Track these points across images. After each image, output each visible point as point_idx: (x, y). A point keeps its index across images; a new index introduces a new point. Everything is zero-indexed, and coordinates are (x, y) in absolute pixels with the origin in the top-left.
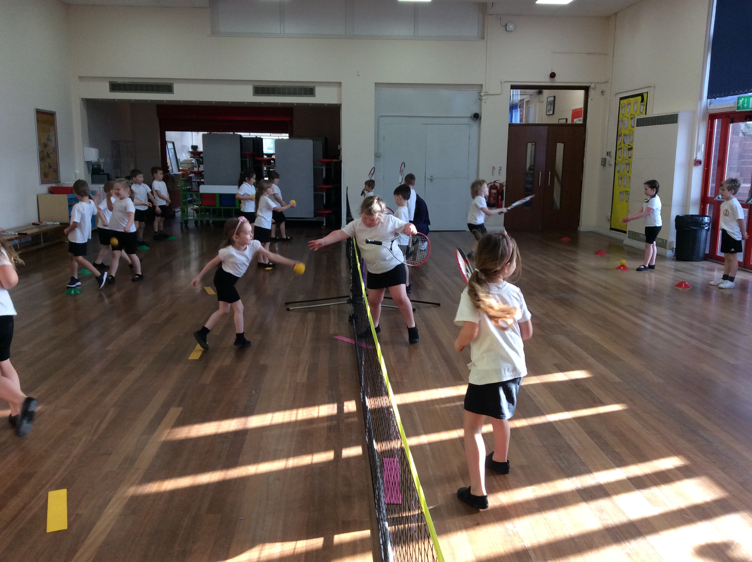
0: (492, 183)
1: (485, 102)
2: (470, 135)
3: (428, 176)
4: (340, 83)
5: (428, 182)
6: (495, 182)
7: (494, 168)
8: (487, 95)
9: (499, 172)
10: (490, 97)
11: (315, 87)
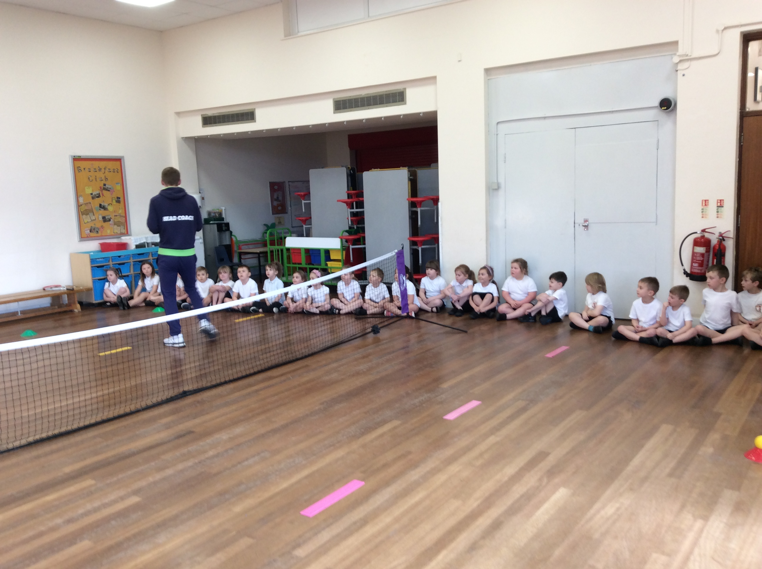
0: (696, 233)
1: (684, 75)
2: (658, 141)
3: (580, 220)
4: (435, 78)
5: (580, 230)
6: (704, 231)
7: (706, 202)
8: (688, 60)
9: (718, 212)
10: (694, 63)
11: (405, 89)
